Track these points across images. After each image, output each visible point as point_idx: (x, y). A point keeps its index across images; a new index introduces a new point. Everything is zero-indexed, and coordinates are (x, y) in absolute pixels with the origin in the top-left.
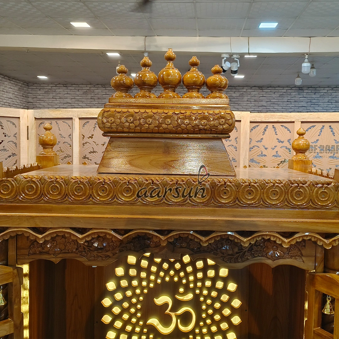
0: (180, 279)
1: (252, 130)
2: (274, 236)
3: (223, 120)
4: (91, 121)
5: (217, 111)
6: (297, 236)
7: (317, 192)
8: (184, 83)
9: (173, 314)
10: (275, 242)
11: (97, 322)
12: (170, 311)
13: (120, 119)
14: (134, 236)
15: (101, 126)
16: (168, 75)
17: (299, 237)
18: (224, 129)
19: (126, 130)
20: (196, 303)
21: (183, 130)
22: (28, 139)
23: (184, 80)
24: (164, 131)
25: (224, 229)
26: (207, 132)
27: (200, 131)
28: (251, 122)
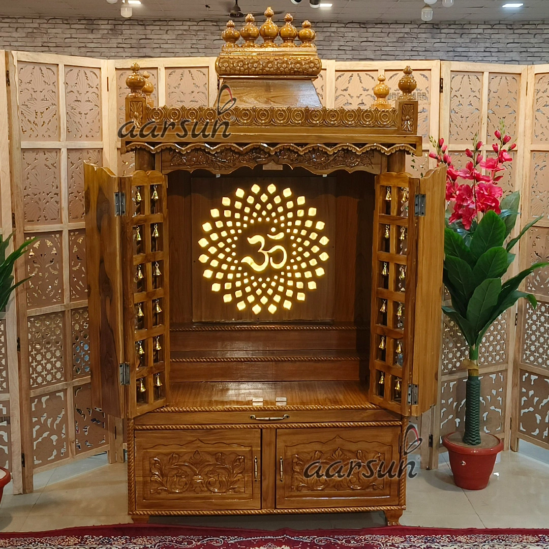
0: (272, 219)
1: (338, 78)
2: (351, 147)
3: (313, 65)
4: (177, 70)
5: (307, 57)
6: (367, 146)
7: (380, 115)
8: (281, 35)
9: (265, 253)
10: (351, 151)
11: (194, 262)
12: (263, 250)
13: (233, 64)
14: (251, 148)
15: (218, 69)
16: (269, 28)
17: (368, 147)
18: (313, 71)
19: (237, 72)
20: (286, 242)
21: (281, 72)
22: (108, 90)
23: (281, 32)
24: (266, 73)
25: (315, 142)
26: (300, 74)
27: (295, 73)
28: (336, 71)
